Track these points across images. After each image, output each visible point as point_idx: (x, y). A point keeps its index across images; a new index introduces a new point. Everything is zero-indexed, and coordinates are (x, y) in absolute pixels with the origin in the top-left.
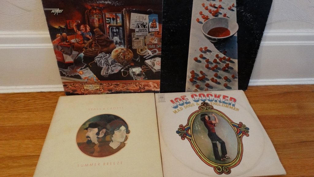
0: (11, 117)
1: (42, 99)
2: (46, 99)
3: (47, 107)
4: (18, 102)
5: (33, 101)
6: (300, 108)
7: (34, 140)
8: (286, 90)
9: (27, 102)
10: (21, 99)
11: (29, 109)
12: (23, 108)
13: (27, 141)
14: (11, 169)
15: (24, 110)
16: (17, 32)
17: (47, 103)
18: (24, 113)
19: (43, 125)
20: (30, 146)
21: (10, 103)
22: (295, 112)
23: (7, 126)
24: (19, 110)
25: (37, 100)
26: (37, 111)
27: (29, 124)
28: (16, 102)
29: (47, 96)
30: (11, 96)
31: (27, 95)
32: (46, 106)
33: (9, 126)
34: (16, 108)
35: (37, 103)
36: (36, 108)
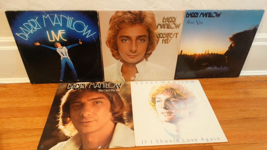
0: (25, 100)
1: (48, 87)
2: (50, 87)
3: (51, 93)
4: (29, 89)
11: (38, 95)
13: (38, 118)
14: (27, 138)
17: (51, 90)
18: (34, 98)
19: (49, 106)
20: (40, 121)
23: (22, 107)
25: (43, 88)
26: (44, 96)
27: (38, 106)
28: (28, 90)
30: (24, 85)
33: (23, 107)
34: (27, 94)
35: (44, 90)
36: (43, 94)
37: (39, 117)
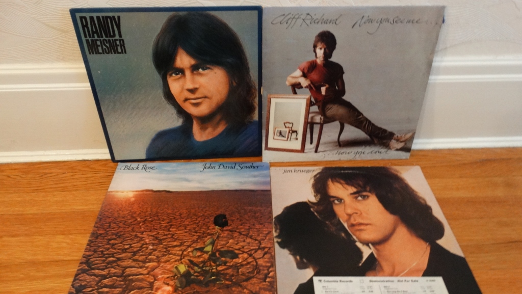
0: (36, 199)
1: (85, 171)
2: (91, 172)
3: (92, 183)
4: (46, 176)
5: (72, 174)
6: (508, 185)
7: (71, 236)
8: (484, 157)
9: (61, 176)
10: (53, 171)
11: (63, 187)
12: (54, 186)
13: (60, 238)
14: (34, 282)
15: (55, 188)
16: (47, 65)
17: (91, 177)
18: (55, 193)
19: (85, 211)
20: (64, 245)
21: (34, 177)
22: (500, 193)
23: (28, 214)
24: (47, 188)
25: (76, 172)
26: (76, 190)
27: (63, 211)
28: (44, 176)
29: (93, 166)
30: (36, 166)
31: (63, 164)
32: (89, 182)
33: (30, 214)
34: (43, 185)
35: (76, 177)
36: (75, 186)
37: (63, 237)
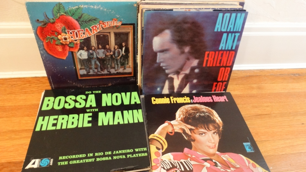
5: (29, 85)
6: (259, 88)
7: (32, 117)
8: (248, 74)
10: (18, 83)
12: (20, 91)
15: (21, 92)
21: (7, 86)
22: (255, 92)
24: (16, 92)
29: (41, 80)
32: (40, 89)
